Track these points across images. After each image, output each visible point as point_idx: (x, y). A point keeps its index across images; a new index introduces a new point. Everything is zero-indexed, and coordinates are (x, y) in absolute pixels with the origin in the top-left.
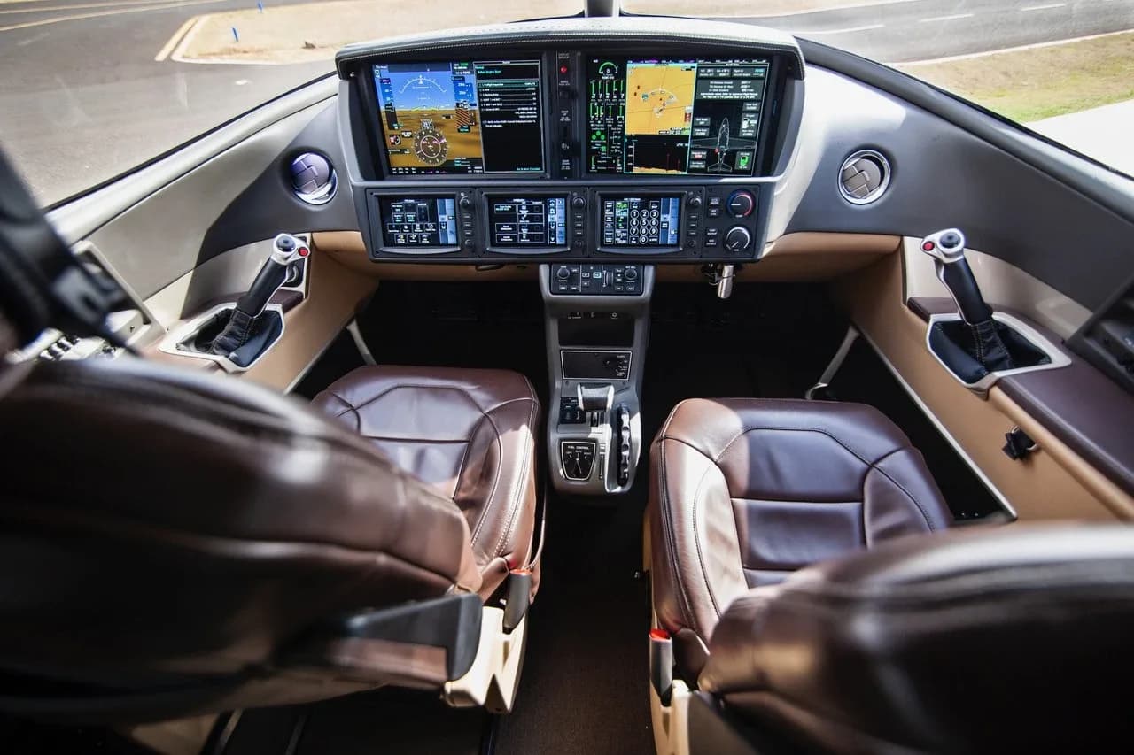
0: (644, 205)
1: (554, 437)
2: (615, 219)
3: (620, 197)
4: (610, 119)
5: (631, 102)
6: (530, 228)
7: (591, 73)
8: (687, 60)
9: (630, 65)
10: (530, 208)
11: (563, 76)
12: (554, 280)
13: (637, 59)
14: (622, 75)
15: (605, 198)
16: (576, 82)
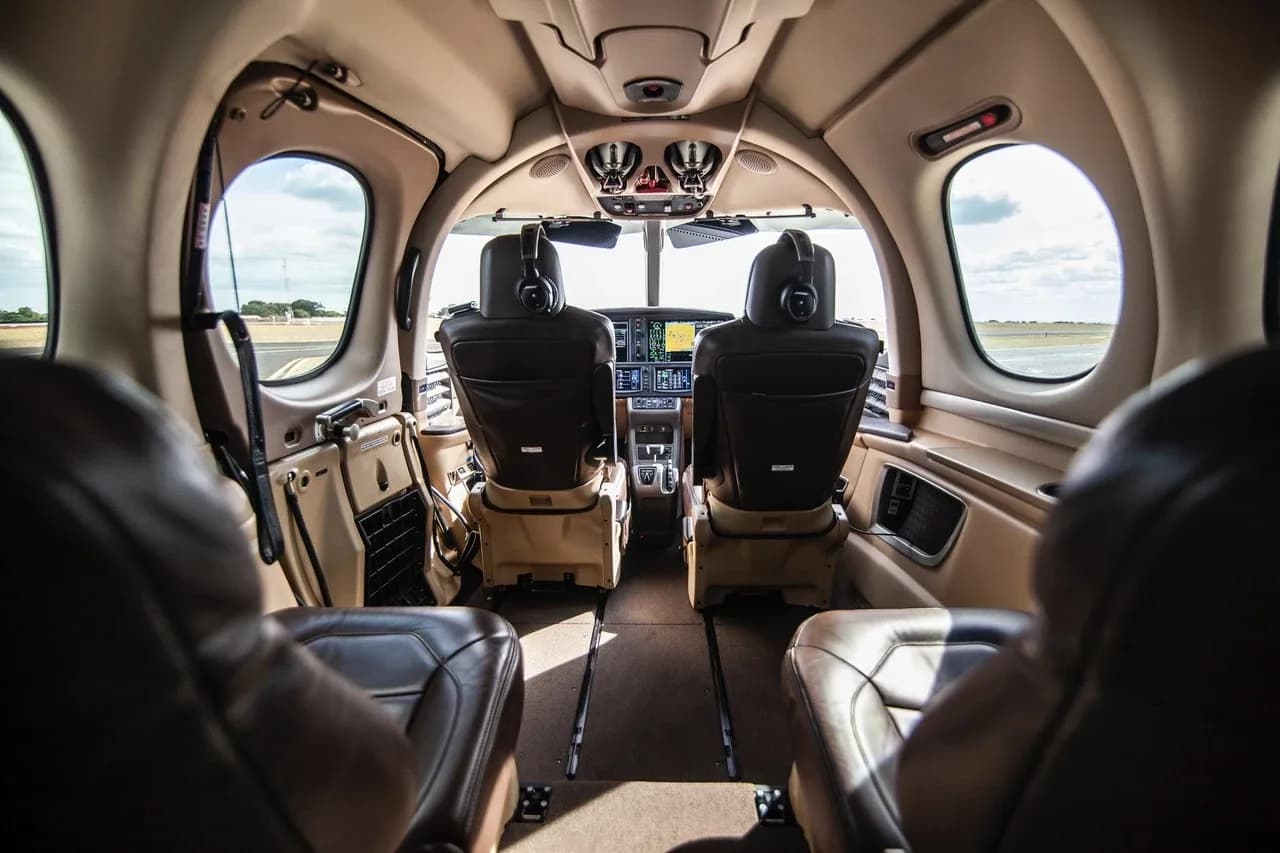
0: (675, 372)
1: (635, 469)
2: (662, 378)
3: (664, 369)
4: (659, 345)
5: (667, 339)
6: (624, 382)
7: (650, 327)
8: (690, 321)
9: (667, 324)
10: (624, 374)
11: (637, 328)
12: (634, 404)
13: (669, 321)
14: (663, 327)
15: (657, 369)
16: (643, 330)
